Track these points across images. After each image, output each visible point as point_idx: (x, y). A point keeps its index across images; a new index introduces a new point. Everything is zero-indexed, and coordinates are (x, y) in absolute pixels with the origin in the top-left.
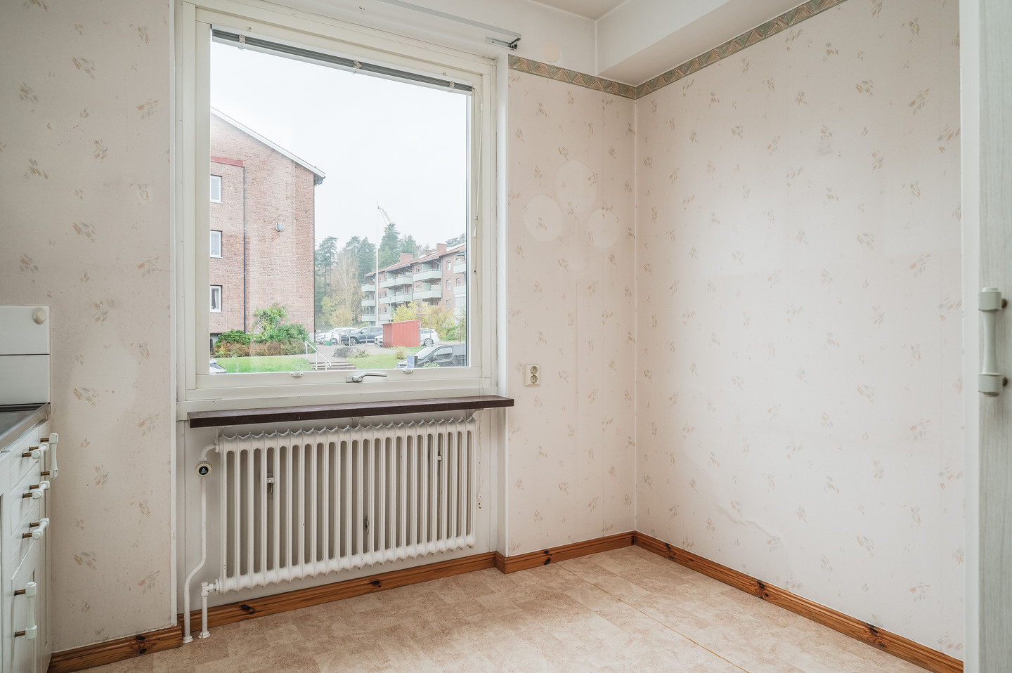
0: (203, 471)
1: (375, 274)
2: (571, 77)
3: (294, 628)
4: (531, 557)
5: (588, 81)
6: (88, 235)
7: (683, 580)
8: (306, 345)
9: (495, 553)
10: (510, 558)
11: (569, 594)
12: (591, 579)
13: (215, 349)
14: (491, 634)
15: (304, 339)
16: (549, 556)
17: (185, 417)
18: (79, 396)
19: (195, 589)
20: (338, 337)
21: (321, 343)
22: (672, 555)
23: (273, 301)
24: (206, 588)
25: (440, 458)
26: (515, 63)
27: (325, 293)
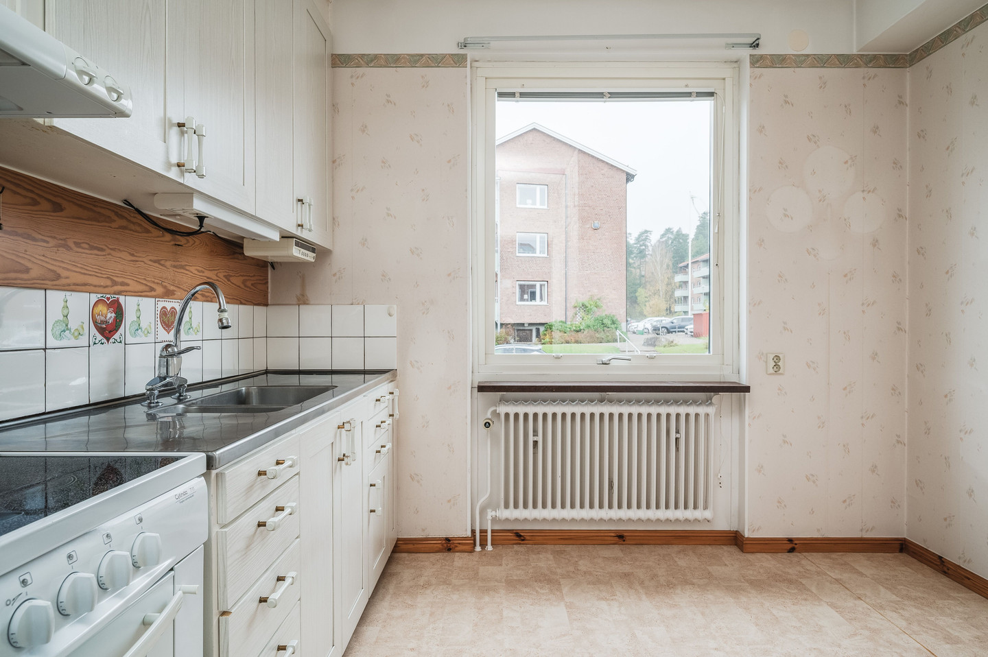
0: (487, 425)
1: (688, 264)
2: (822, 61)
3: (551, 557)
4: (774, 542)
5: (844, 61)
6: (418, 255)
7: (949, 596)
8: (617, 334)
9: (736, 532)
10: (748, 539)
11: (804, 582)
12: (835, 574)
13: (542, 337)
14: (710, 597)
15: (616, 328)
16: (793, 545)
17: (476, 385)
18: (413, 366)
19: (483, 511)
20: (650, 327)
21: (634, 333)
22: (945, 569)
23: (590, 294)
24: (490, 514)
25: (678, 436)
26: (758, 61)
27: (640, 285)
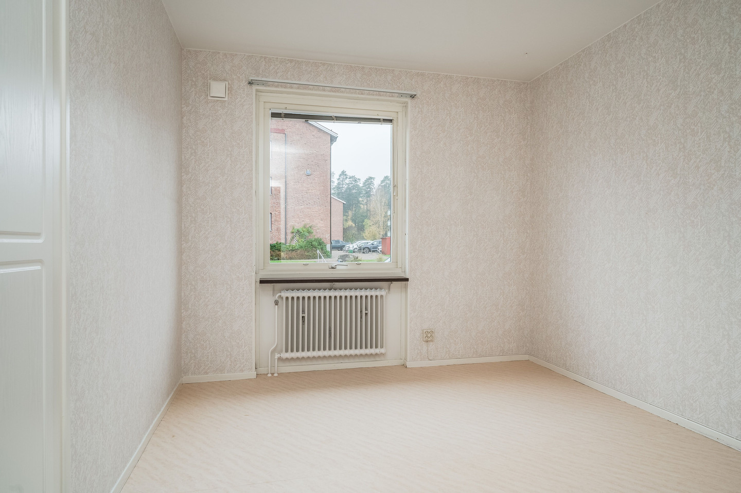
23: (304, 223)
27: (366, 217)
